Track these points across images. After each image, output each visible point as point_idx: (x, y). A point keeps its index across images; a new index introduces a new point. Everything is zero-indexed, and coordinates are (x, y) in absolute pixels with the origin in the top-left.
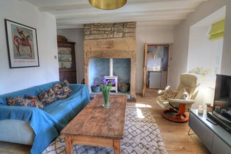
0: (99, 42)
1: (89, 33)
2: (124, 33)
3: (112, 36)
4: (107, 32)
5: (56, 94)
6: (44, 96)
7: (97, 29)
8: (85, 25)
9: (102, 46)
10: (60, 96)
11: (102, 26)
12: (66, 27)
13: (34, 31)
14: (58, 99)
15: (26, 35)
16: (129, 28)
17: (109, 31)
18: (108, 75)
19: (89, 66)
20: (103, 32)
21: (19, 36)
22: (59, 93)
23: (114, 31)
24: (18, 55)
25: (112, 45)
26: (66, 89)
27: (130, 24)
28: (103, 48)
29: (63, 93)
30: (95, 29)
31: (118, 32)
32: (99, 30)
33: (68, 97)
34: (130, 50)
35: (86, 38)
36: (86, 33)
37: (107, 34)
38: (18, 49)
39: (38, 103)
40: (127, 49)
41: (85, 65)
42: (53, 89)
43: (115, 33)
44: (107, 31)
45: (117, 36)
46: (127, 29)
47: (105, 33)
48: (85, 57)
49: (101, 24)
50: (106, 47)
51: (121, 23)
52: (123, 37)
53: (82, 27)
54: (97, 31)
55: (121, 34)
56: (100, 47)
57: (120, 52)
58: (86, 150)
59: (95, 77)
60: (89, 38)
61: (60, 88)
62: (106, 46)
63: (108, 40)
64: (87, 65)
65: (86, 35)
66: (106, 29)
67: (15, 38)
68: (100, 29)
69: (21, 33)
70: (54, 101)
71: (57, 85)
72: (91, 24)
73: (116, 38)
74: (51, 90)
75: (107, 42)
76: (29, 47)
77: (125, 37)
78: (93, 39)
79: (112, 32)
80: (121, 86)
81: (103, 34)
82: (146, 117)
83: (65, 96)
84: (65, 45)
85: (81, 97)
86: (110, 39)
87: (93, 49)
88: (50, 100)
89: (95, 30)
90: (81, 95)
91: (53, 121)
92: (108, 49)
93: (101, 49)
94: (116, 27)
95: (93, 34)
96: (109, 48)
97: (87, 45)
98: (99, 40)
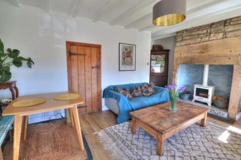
0: (191, 47)
1: (181, 39)
2: (225, 33)
3: (207, 39)
4: (202, 36)
5: (142, 91)
6: (133, 90)
7: (190, 34)
8: (177, 32)
9: (194, 51)
10: (145, 94)
11: (196, 30)
12: (162, 37)
13: (134, 46)
14: (143, 96)
15: (129, 50)
16: (234, 25)
17: (204, 34)
18: (201, 83)
19: (178, 72)
20: (196, 36)
21: (125, 52)
22: (144, 91)
23: (210, 33)
24: (124, 63)
25: (207, 49)
26: (150, 90)
27: (235, 19)
28: (195, 53)
29: (147, 92)
30: (187, 34)
31: (216, 33)
32: (192, 35)
33: (150, 95)
34: (234, 53)
35: (178, 44)
36: (178, 40)
37: (201, 38)
38: (124, 59)
39: (128, 94)
40: (229, 53)
41: (173, 71)
42: (140, 88)
43: (212, 35)
44: (201, 34)
45: (214, 38)
46: (230, 27)
47: (198, 37)
48: (175, 63)
49: (195, 28)
50: (198, 53)
51: (222, 21)
52: (223, 38)
53: (175, 35)
54: (189, 36)
55: (221, 35)
56: (192, 53)
57: (218, 56)
58: (145, 135)
59: (186, 83)
60: (181, 44)
61: (146, 88)
62: (199, 51)
63: (201, 44)
64: (176, 71)
65: (177, 42)
66: (200, 32)
67: (123, 53)
68: (194, 33)
69: (126, 49)
70: (140, 96)
71: (145, 85)
72: (184, 30)
73: (213, 40)
74: (139, 88)
75: (200, 46)
76: (130, 58)
77: (226, 37)
78: (185, 45)
79: (209, 34)
80: (217, 99)
81: (196, 38)
82: (229, 144)
83: (149, 94)
84: (161, 52)
85: (160, 99)
86: (204, 43)
87: (184, 55)
88: (136, 94)
89: (187, 36)
90: (160, 96)
91: (131, 107)
92: (199, 55)
93: (192, 55)
94: (213, 28)
95: (185, 40)
96: (203, 53)
97: (177, 52)
98: (191, 45)
